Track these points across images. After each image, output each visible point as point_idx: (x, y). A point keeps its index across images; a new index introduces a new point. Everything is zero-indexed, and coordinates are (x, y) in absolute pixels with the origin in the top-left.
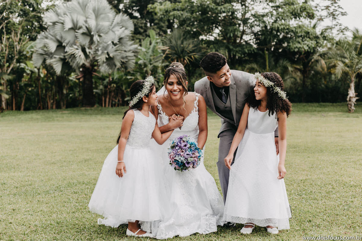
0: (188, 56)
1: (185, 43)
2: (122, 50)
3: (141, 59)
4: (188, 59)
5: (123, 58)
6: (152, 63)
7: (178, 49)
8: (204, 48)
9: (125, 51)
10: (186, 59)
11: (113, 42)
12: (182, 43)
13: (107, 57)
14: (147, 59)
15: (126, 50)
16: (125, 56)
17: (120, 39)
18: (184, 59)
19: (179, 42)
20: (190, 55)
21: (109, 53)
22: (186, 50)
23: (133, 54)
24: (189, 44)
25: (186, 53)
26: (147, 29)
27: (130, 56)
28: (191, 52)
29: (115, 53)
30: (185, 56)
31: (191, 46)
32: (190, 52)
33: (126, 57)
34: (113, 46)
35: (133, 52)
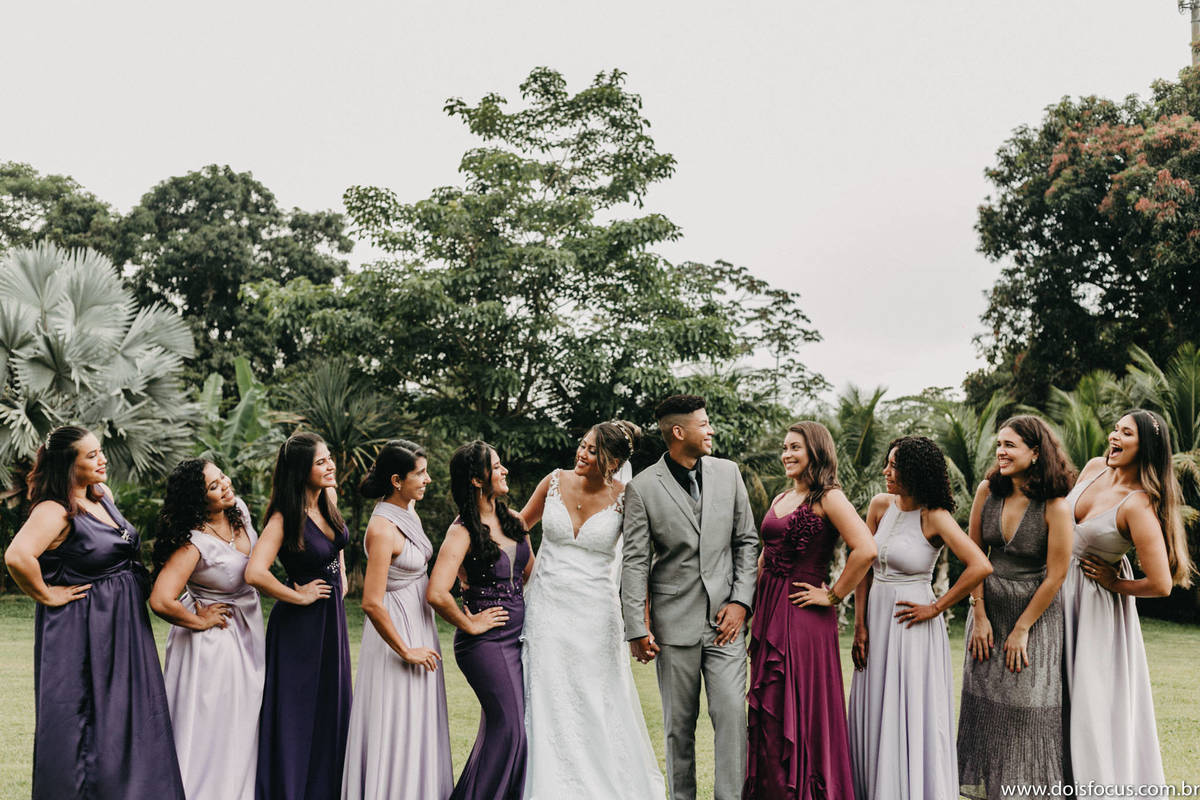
0: (363, 447)
1: (355, 406)
2: (154, 419)
3: (208, 448)
4: (362, 454)
5: (156, 443)
6: (238, 458)
7: (333, 424)
8: (408, 422)
9: (165, 421)
10: (357, 454)
11: (126, 392)
12: (347, 406)
13: (109, 435)
14: (225, 447)
15: (168, 418)
16: (163, 436)
17: (152, 383)
18: (351, 454)
19: (339, 403)
20: (368, 443)
21: (116, 424)
22: (359, 428)
23: (188, 432)
24: (368, 411)
25: (359, 436)
26: (212, 348)
27: (176, 438)
28: (373, 435)
29: (132, 427)
30: (354, 446)
31: (373, 416)
32: (369, 433)
33: (167, 439)
34: (128, 404)
35: (188, 425)
